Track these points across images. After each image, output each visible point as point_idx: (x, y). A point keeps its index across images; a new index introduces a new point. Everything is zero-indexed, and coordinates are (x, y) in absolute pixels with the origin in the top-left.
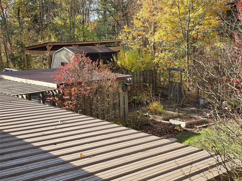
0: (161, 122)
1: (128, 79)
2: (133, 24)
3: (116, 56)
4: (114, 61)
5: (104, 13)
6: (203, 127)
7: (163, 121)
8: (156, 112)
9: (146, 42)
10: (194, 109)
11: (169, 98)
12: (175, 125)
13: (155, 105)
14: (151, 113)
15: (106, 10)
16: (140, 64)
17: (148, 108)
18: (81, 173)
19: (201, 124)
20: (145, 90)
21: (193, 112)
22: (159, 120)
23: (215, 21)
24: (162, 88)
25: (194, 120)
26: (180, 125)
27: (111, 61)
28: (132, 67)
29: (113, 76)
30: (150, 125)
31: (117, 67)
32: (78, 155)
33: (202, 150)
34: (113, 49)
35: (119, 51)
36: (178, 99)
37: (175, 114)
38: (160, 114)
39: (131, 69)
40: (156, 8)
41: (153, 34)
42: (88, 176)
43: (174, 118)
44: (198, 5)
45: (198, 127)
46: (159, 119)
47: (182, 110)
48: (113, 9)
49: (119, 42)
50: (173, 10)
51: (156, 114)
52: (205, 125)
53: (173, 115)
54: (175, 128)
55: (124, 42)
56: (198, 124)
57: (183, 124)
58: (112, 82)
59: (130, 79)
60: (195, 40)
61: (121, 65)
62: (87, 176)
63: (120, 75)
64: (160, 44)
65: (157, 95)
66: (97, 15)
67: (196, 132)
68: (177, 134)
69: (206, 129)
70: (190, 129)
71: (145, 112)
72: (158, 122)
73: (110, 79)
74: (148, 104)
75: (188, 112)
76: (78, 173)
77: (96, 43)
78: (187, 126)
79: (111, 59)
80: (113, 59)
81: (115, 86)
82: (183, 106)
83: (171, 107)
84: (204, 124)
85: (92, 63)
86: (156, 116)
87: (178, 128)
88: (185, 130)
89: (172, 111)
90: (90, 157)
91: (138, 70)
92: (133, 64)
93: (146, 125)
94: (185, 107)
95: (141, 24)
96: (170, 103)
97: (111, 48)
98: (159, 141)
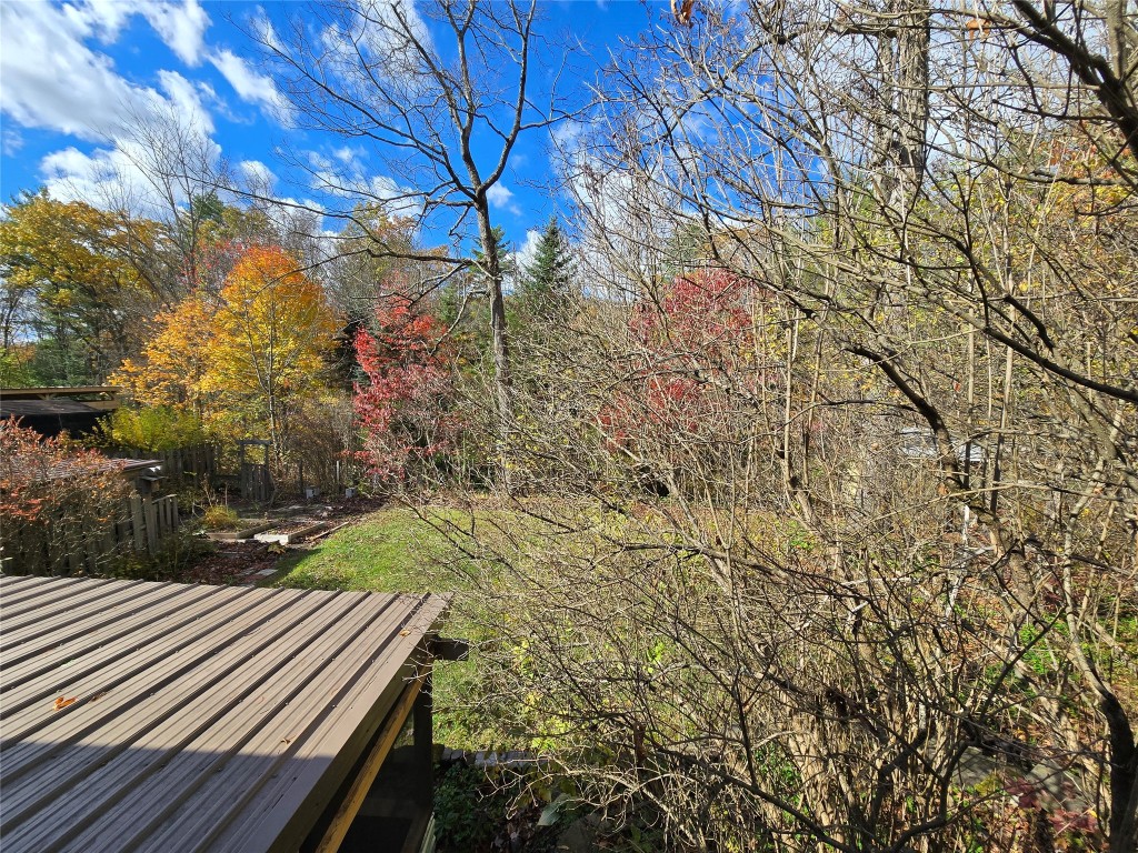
0: (236, 544)
1: (153, 469)
2: (145, 357)
3: (108, 420)
4: (101, 432)
5: (58, 330)
6: (321, 537)
7: (240, 541)
8: (221, 525)
9: (181, 393)
10: (296, 507)
11: (244, 494)
12: (268, 545)
13: (218, 511)
14: (211, 528)
15: (62, 325)
16: (174, 436)
17: (202, 519)
18: (74, 764)
19: (317, 533)
20: (189, 484)
21: (295, 513)
22: (230, 541)
23: (317, 363)
24: (228, 477)
25: (303, 529)
26: (277, 543)
27: (94, 432)
28: (153, 443)
29: (110, 464)
30: (212, 554)
31: (111, 443)
32: (50, 706)
33: (370, 593)
34: (97, 406)
35: (114, 411)
36: (263, 493)
37: (263, 521)
38: (232, 527)
39: (151, 446)
40: (199, 333)
41: (196, 378)
42: (107, 762)
43: (262, 531)
44: (286, 334)
45: (312, 538)
46: (230, 538)
47: (274, 513)
48: (85, 325)
49: (113, 392)
50: (239, 340)
51: (222, 529)
52: (323, 533)
53: (258, 525)
54: (270, 550)
55: (123, 392)
56: (311, 533)
57: (284, 539)
58: (108, 480)
59: (159, 468)
60: (285, 391)
61: (123, 438)
62: (101, 766)
63: (129, 463)
64: (212, 396)
65: (219, 493)
66: (36, 333)
67: (310, 547)
68: (274, 560)
69: (329, 540)
70: (298, 546)
71: (196, 529)
72: (229, 545)
73: (101, 474)
74: (199, 511)
75: (287, 515)
76: (61, 767)
77: (44, 395)
78: (291, 541)
79: (94, 428)
80: (99, 428)
81: (118, 487)
82: (275, 505)
83: (252, 511)
84: (322, 531)
85: (42, 441)
86: (223, 533)
87: (275, 549)
88: (289, 550)
89: (255, 517)
90: (95, 700)
91: (168, 447)
92: (153, 435)
93: (204, 555)
94: (280, 506)
95: (165, 358)
96: (247, 504)
97: (90, 404)
98: (276, 597)
